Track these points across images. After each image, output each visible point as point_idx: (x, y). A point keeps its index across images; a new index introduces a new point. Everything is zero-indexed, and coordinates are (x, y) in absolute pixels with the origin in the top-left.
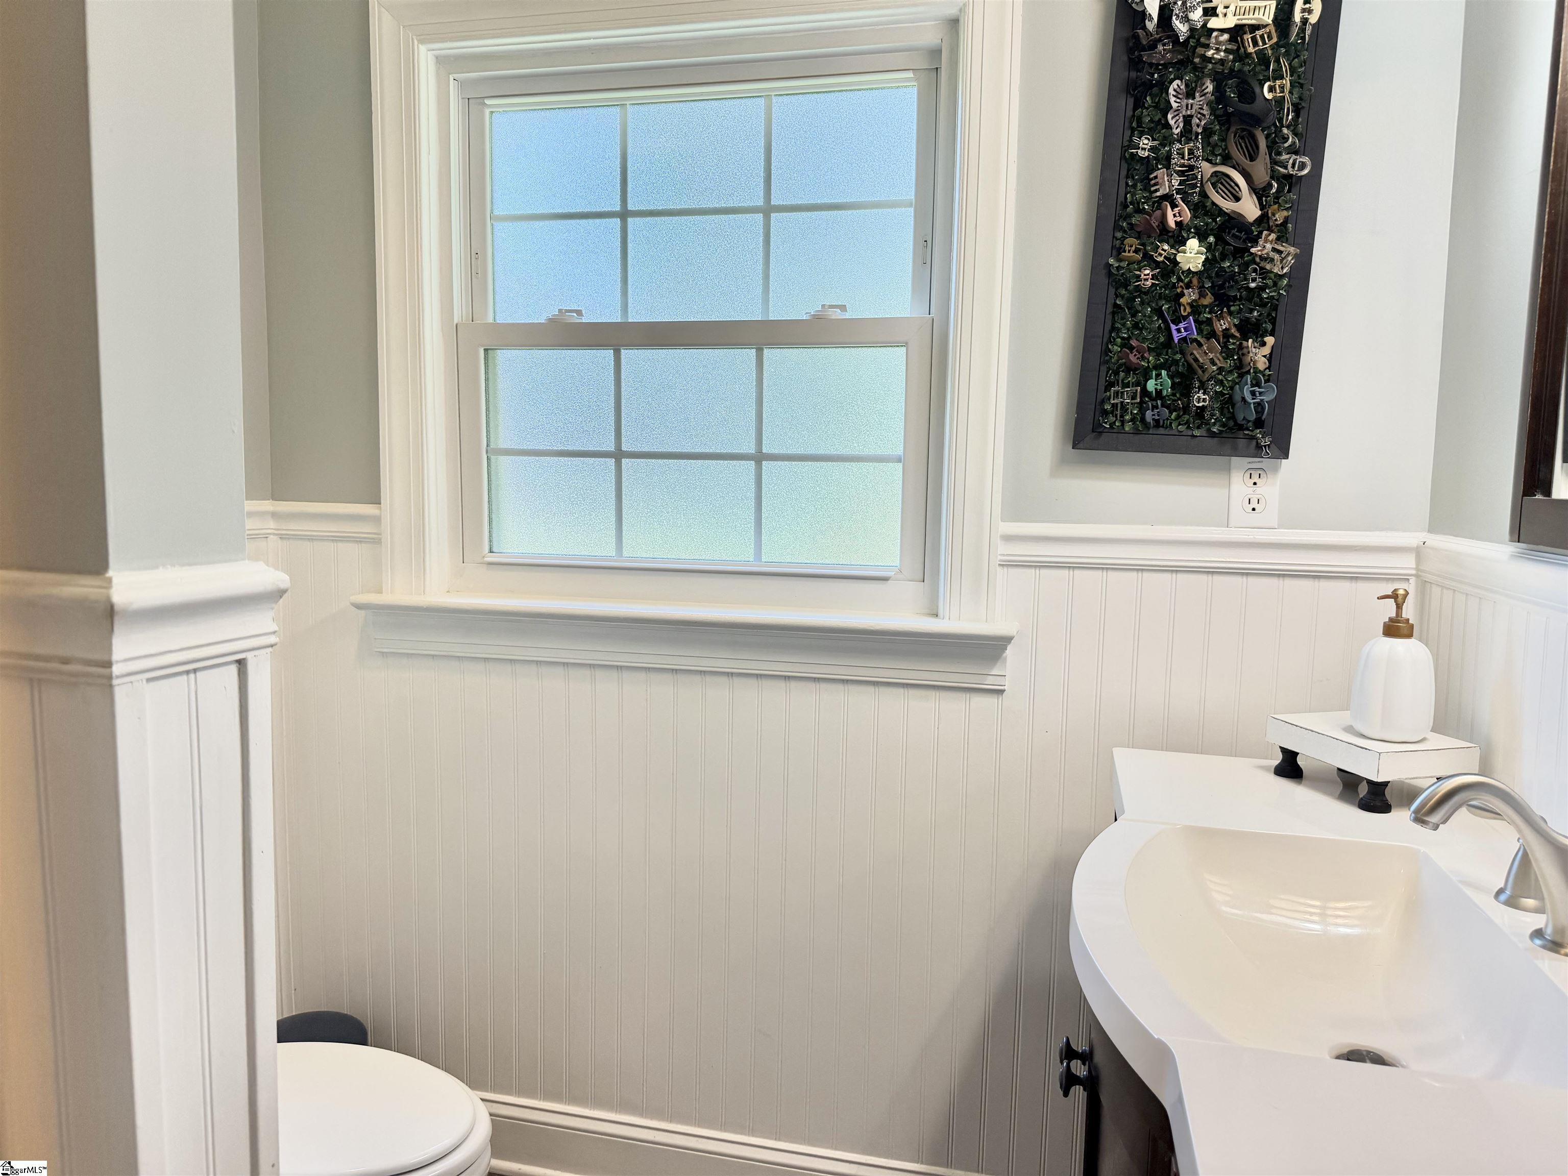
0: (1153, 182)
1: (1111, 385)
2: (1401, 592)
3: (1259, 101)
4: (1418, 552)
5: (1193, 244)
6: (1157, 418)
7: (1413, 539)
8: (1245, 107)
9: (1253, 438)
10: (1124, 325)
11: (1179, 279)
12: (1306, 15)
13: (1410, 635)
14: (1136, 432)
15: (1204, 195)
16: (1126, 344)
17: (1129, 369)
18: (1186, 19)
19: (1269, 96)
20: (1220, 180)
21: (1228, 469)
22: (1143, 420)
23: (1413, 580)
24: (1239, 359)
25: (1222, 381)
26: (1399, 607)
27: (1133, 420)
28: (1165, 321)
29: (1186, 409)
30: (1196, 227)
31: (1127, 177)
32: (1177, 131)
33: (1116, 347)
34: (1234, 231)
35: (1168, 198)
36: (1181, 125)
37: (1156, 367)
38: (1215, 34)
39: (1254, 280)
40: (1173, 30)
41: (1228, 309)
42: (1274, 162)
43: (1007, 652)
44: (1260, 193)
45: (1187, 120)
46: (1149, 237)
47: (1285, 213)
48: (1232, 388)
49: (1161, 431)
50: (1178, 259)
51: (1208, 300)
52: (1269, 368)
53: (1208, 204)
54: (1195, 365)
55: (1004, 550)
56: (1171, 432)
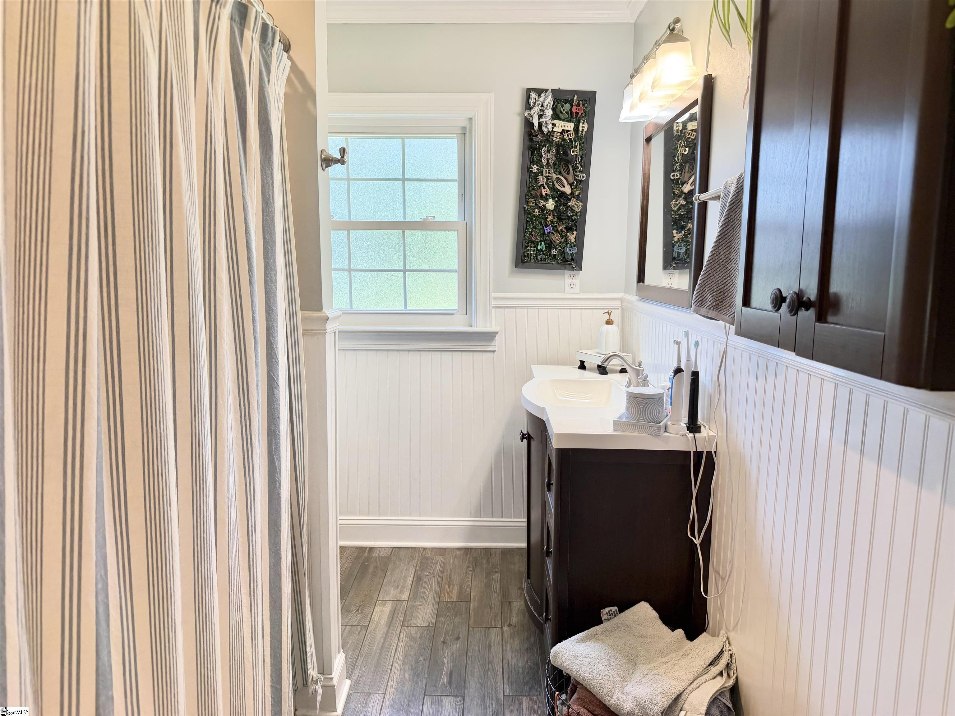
0: (538, 180)
1: (526, 247)
2: (610, 311)
3: (570, 156)
4: (621, 300)
5: (551, 201)
6: (541, 258)
7: (619, 295)
8: (565, 157)
9: (571, 264)
10: (530, 227)
11: (547, 213)
12: (583, 129)
13: (613, 324)
14: (535, 263)
15: (554, 185)
16: (531, 234)
17: (532, 242)
18: (546, 127)
19: (572, 154)
20: (558, 180)
21: (564, 274)
22: (537, 259)
23: (620, 308)
24: (566, 239)
25: (561, 246)
26: (609, 316)
27: (534, 259)
28: (543, 226)
29: (550, 255)
30: (551, 195)
31: (530, 178)
32: (545, 164)
33: (527, 235)
34: (563, 197)
35: (543, 185)
36: (546, 162)
37: (540, 241)
38: (555, 133)
39: (570, 213)
40: (543, 131)
41: (562, 222)
42: (575, 175)
43: (496, 337)
44: (571, 185)
45: (548, 160)
46: (537, 198)
47: (578, 192)
48: (564, 248)
49: (543, 262)
50: (546, 206)
51: (556, 220)
52: (575, 241)
53: (555, 188)
54: (552, 241)
55: (494, 302)
56: (546, 263)
